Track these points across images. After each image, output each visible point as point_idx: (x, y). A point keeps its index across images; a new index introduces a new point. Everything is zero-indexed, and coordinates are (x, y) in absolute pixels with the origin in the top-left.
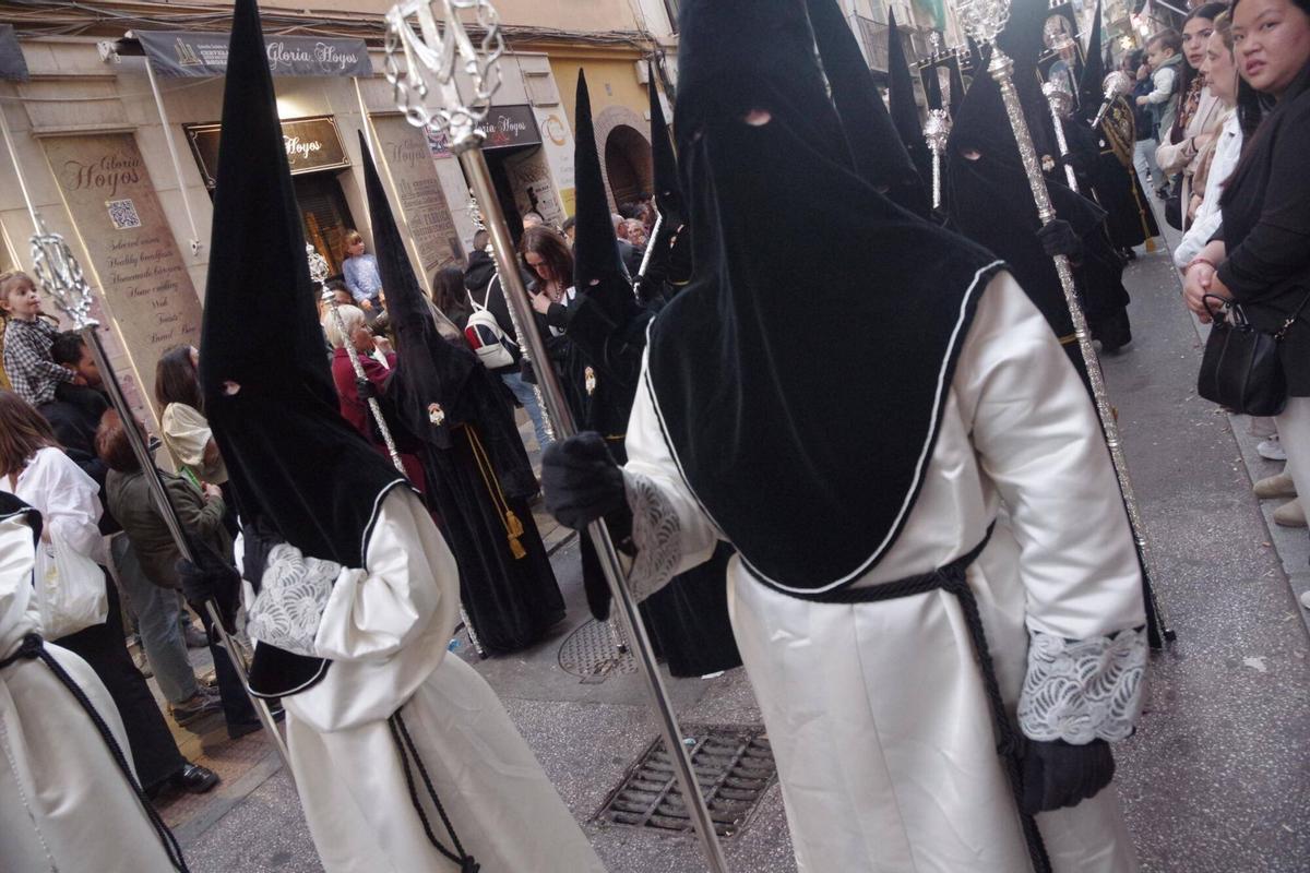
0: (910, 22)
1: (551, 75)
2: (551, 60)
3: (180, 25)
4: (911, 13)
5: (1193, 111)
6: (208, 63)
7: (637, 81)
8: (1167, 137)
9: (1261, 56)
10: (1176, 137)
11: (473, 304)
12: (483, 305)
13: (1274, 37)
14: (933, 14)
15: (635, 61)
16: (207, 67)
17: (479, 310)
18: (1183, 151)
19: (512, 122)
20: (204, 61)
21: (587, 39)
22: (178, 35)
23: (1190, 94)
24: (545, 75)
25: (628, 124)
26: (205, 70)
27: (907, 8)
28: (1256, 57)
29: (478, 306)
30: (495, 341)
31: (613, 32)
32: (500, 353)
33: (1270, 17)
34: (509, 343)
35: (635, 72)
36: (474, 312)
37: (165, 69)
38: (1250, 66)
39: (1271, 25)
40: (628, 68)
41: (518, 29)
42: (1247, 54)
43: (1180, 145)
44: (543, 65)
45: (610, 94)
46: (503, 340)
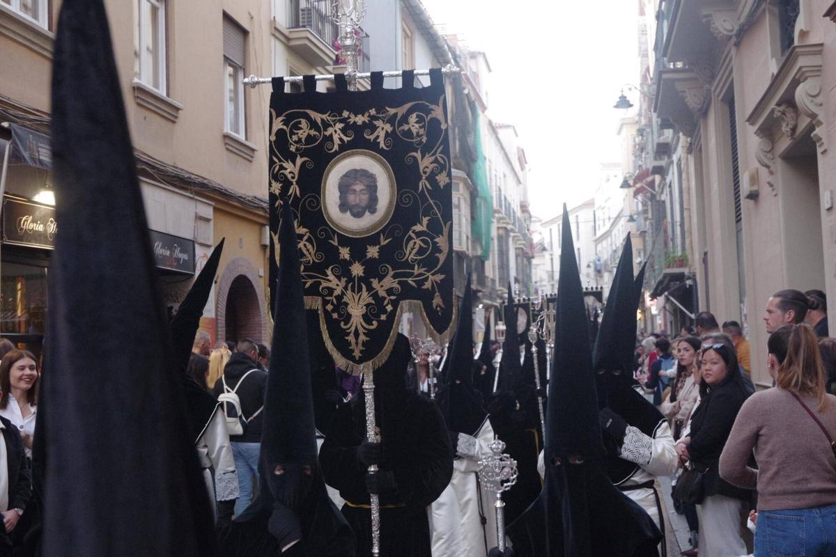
0: (468, 249)
1: (212, 222)
2: (215, 209)
3: (18, 120)
4: (470, 241)
5: (681, 388)
6: (41, 158)
7: (260, 242)
8: (668, 398)
9: (711, 373)
10: (673, 399)
11: (225, 387)
12: (233, 390)
13: (715, 368)
14: (481, 244)
15: (264, 225)
16: (40, 160)
17: (228, 392)
18: (674, 407)
19: (181, 252)
20: (39, 155)
21: (239, 199)
22: (32, 133)
23: (681, 379)
24: (208, 220)
25: (247, 275)
26: (37, 162)
27: (467, 237)
28: (708, 372)
29: (229, 389)
30: (235, 415)
31: (255, 198)
32: (236, 425)
33: (714, 361)
34: (243, 421)
35: (261, 234)
36: (223, 392)
37: (18, 154)
38: (707, 374)
39: (715, 363)
40: (257, 228)
41: (200, 180)
42: (707, 370)
43: (674, 403)
44: (207, 211)
45: (241, 248)
46: (241, 417)
